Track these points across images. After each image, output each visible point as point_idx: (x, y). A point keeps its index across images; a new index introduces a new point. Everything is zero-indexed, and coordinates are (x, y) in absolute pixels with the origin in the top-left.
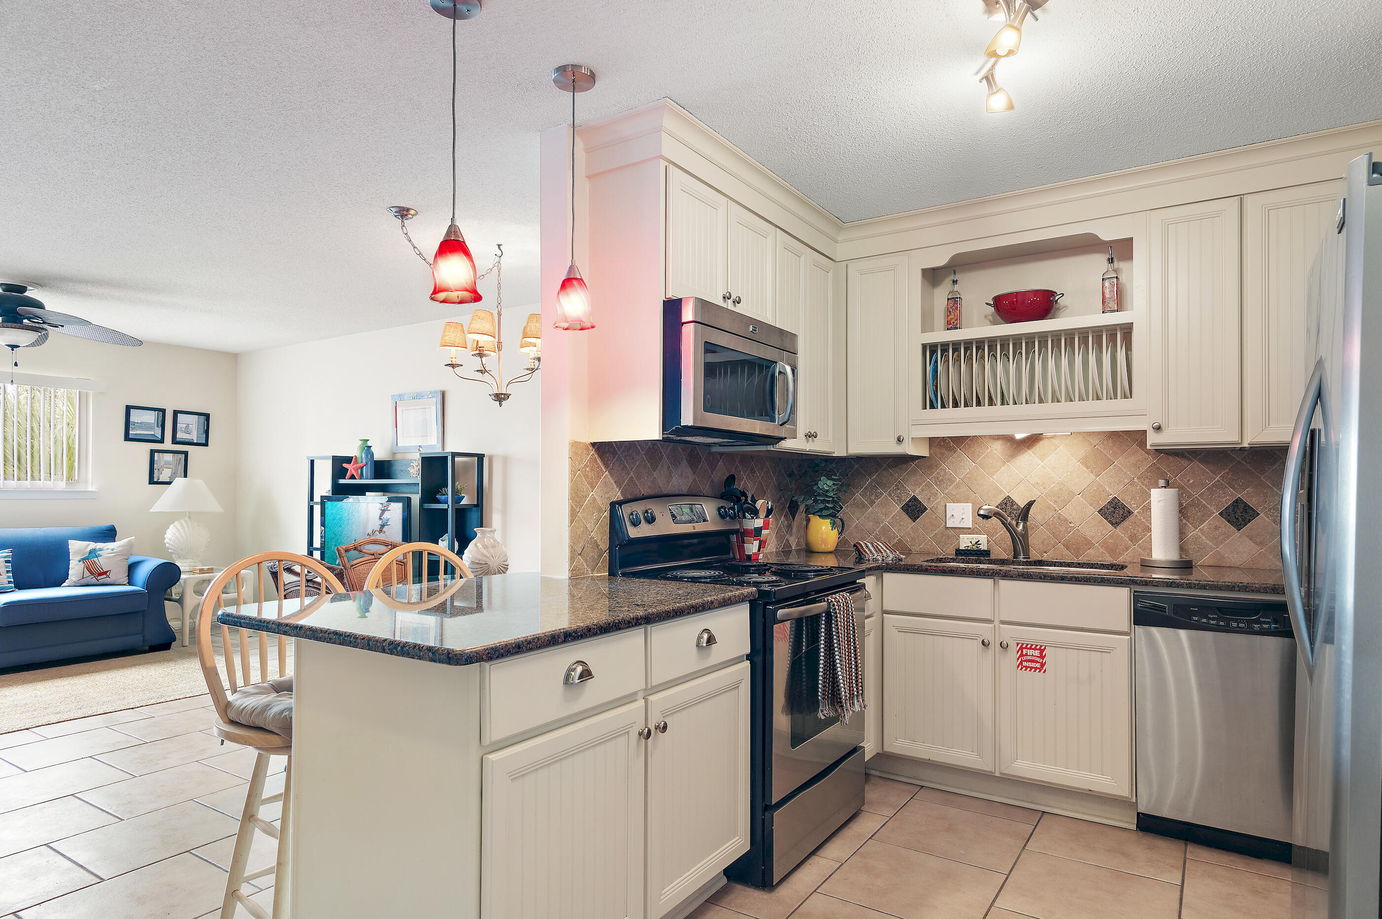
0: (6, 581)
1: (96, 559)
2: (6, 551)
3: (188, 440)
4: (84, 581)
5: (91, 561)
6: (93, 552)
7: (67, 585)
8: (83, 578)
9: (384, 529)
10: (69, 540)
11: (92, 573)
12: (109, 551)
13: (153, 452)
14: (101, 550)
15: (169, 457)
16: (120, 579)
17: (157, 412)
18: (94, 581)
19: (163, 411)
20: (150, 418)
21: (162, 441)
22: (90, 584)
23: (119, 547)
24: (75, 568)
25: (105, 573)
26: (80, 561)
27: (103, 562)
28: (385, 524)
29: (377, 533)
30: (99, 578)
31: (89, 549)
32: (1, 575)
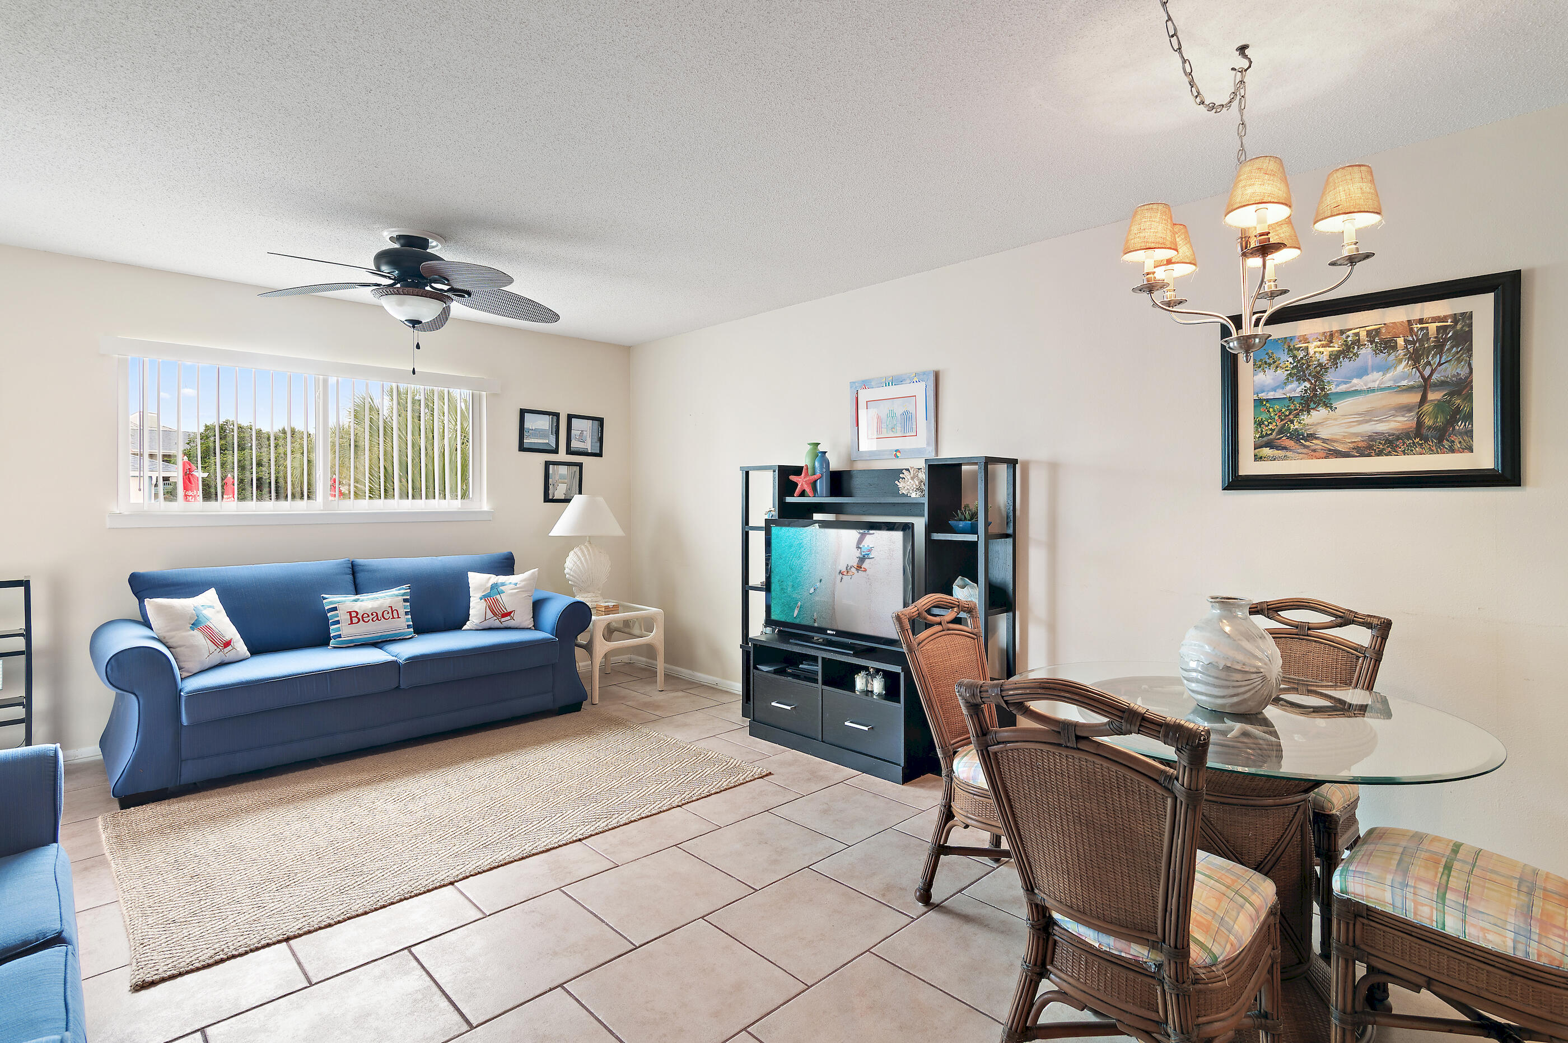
0: (405, 625)
1: (498, 597)
2: (404, 586)
3: (583, 449)
4: (487, 624)
5: (493, 599)
6: (494, 587)
7: (468, 628)
8: (486, 620)
9: (866, 564)
10: (469, 573)
11: (495, 614)
12: (512, 586)
13: (547, 464)
14: (503, 584)
15: (563, 470)
16: (526, 620)
17: (551, 416)
18: (497, 623)
19: (557, 415)
20: (544, 423)
21: (556, 451)
22: (492, 627)
23: (519, 581)
24: (477, 609)
25: (509, 614)
26: (481, 599)
27: (507, 601)
28: (866, 556)
29: (853, 570)
30: (503, 619)
31: (489, 585)
32: (398, 617)
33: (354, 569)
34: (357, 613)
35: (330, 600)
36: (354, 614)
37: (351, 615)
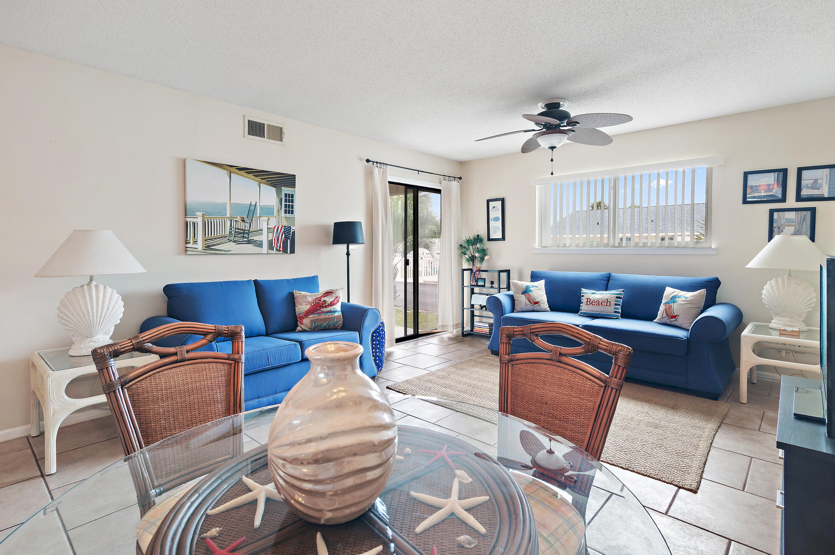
0: (613, 310)
1: (673, 305)
2: (620, 290)
3: (818, 195)
4: (664, 321)
5: (670, 305)
6: (673, 298)
7: (656, 321)
8: (662, 318)
10: (667, 287)
11: (668, 315)
12: (684, 299)
13: (772, 212)
14: (679, 297)
15: (792, 215)
16: (685, 324)
17: (776, 173)
18: (668, 322)
19: (784, 172)
20: (771, 179)
21: (783, 199)
23: (691, 296)
24: (662, 310)
25: (675, 317)
26: (665, 304)
27: (675, 308)
30: (672, 320)
31: (673, 295)
32: (610, 306)
33: (608, 278)
34: (590, 299)
35: (584, 290)
36: (589, 300)
37: (587, 300)
